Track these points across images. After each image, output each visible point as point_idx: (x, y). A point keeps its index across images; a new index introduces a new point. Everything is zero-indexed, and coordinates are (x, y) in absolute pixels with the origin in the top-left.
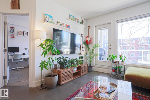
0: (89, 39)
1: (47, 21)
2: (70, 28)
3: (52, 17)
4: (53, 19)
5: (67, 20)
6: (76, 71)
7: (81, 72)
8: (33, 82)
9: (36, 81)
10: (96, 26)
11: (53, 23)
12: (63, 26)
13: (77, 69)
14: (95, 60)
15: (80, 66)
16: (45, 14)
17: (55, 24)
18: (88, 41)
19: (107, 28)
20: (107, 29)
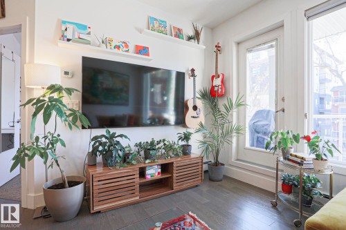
0: (217, 82)
1: (69, 40)
2: (148, 55)
3: (84, 27)
4: (89, 33)
5: (141, 31)
6: (157, 176)
7: (175, 181)
8: (30, 195)
9: (35, 193)
10: (238, 44)
11: (89, 43)
12: (125, 49)
13: (160, 170)
14: (234, 145)
15: (173, 163)
16: (64, 22)
17: (94, 45)
18: (216, 89)
19: (274, 43)
20: (272, 46)
